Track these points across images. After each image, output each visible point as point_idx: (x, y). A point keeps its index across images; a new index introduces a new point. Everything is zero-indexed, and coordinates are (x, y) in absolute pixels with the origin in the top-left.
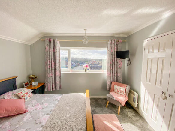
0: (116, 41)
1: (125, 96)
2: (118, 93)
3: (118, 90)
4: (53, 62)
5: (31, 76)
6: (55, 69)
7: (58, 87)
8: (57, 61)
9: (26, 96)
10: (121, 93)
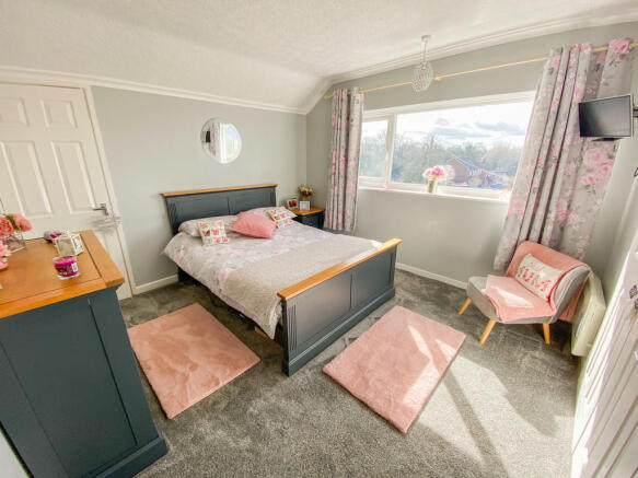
0: (587, 52)
1: (549, 301)
2: (526, 284)
3: (529, 274)
4: (342, 158)
5: (303, 189)
6: (346, 178)
7: (348, 224)
8: (352, 154)
9: (282, 219)
10: (533, 288)
